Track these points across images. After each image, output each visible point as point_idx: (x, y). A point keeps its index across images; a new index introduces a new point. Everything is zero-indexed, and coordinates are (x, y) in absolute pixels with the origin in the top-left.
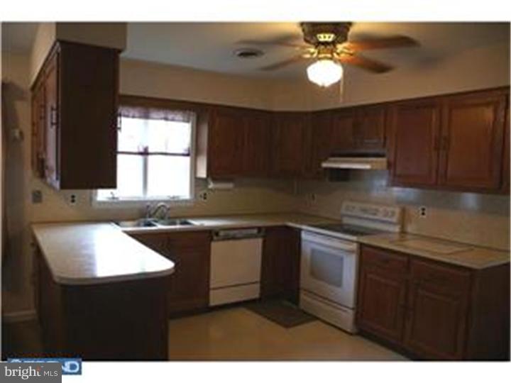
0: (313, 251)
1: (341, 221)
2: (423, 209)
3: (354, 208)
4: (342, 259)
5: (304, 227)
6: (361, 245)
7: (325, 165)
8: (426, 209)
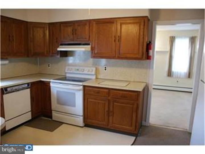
0: (57, 91)
1: (65, 75)
2: (105, 68)
3: (72, 69)
4: (74, 94)
5: (52, 81)
6: (84, 86)
7: (59, 49)
8: (107, 67)
